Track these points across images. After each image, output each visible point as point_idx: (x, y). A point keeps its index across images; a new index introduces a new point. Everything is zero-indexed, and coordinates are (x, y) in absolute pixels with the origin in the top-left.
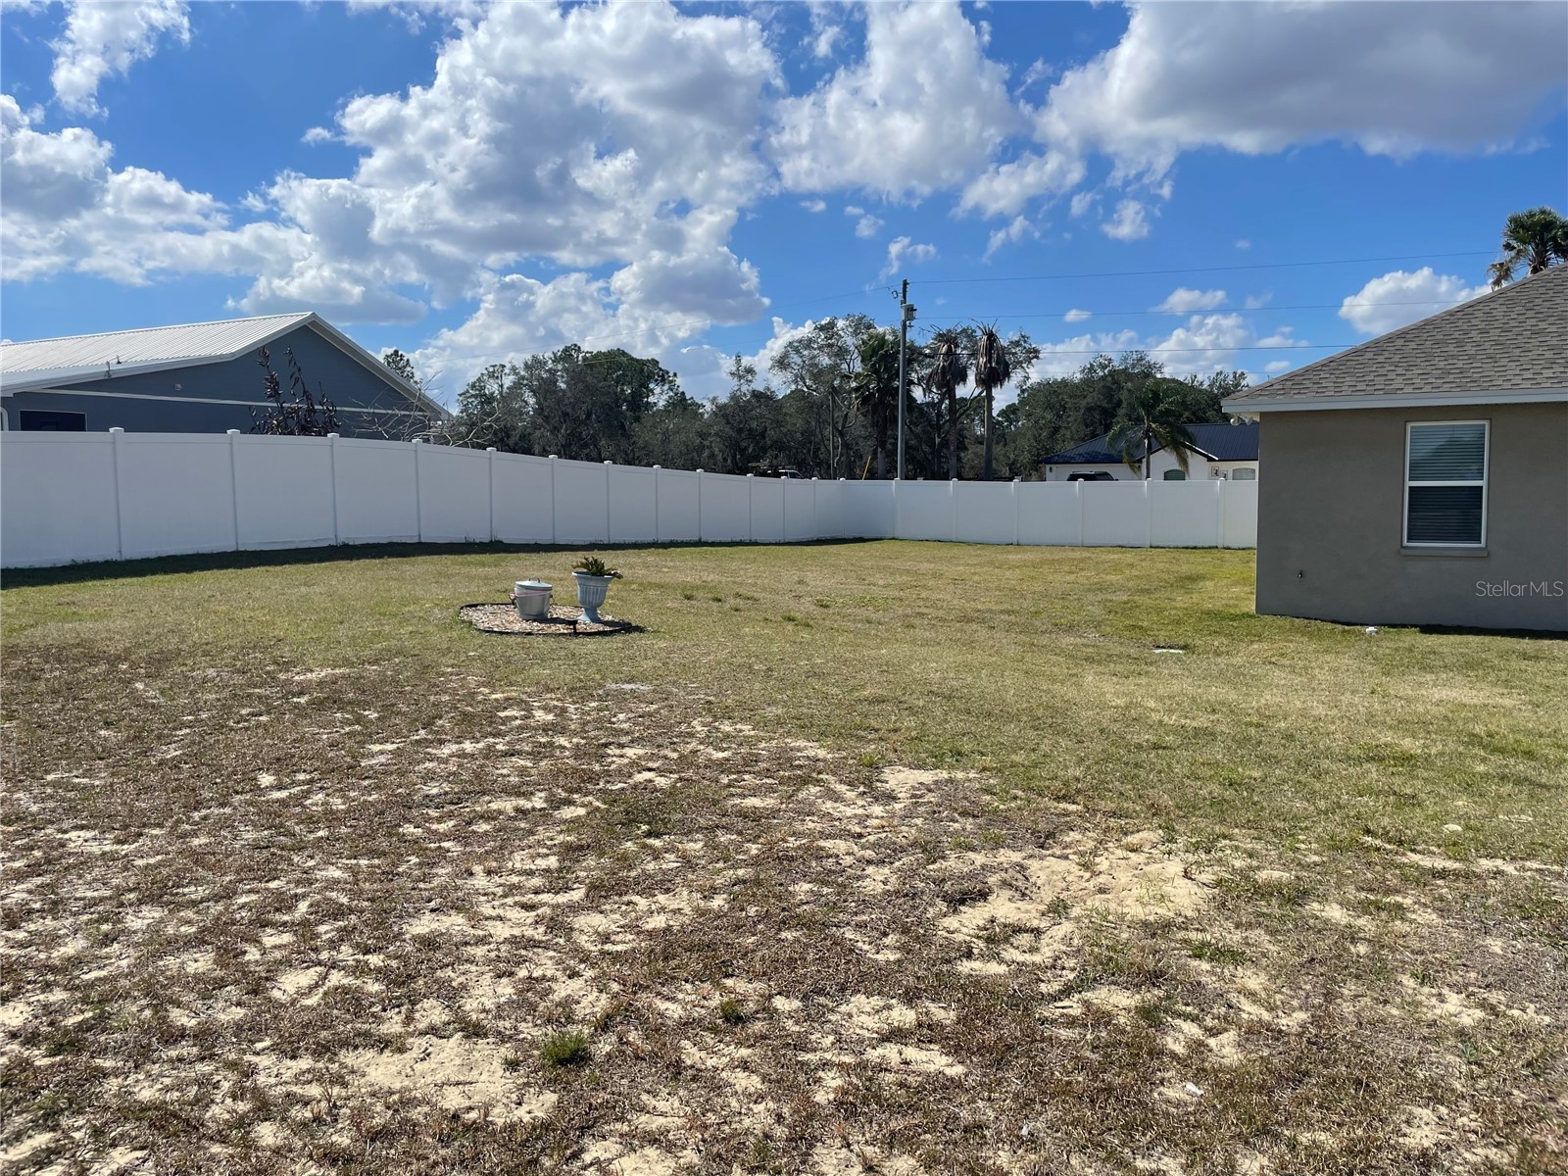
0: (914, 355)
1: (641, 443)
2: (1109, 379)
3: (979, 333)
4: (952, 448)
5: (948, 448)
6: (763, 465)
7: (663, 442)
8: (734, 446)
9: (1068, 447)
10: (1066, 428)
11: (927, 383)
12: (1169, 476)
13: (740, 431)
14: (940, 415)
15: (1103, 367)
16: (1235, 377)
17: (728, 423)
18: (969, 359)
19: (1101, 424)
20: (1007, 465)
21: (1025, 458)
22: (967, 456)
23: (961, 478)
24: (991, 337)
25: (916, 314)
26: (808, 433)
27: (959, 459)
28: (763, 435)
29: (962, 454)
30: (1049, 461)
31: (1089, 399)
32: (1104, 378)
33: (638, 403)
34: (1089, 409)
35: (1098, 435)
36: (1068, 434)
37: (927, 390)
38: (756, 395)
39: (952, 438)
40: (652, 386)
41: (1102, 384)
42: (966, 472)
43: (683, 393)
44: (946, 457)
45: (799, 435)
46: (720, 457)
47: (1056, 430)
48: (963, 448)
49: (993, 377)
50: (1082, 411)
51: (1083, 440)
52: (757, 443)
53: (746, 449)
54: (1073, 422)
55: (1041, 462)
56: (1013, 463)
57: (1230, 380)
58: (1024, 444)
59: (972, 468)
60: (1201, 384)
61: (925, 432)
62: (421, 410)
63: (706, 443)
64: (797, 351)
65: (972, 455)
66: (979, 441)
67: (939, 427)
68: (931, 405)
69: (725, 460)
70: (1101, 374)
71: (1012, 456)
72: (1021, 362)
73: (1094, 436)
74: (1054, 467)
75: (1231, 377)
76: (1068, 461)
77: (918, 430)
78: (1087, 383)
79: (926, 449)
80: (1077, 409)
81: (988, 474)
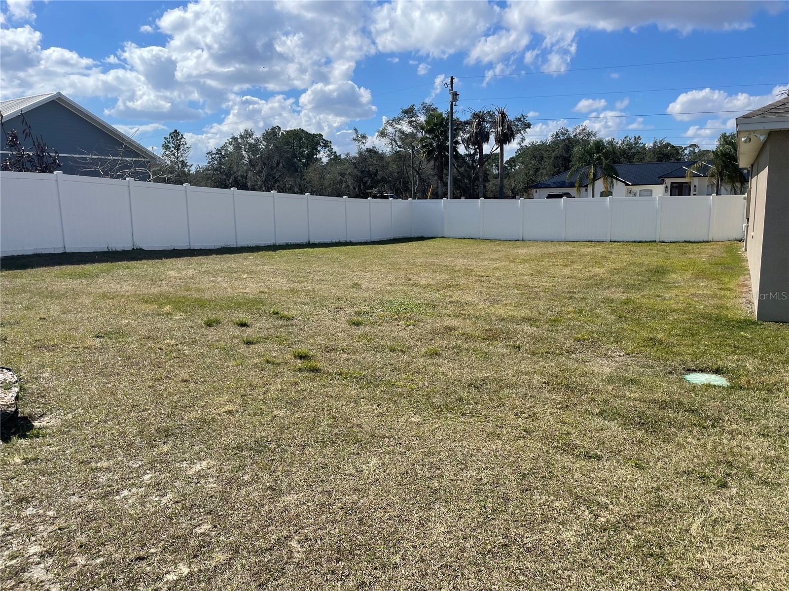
0: (459, 126)
1: (308, 180)
2: (567, 141)
3: (496, 113)
4: (481, 180)
5: (479, 181)
6: (375, 191)
7: (320, 179)
8: (359, 180)
9: (545, 179)
10: (543, 168)
11: (467, 142)
12: (603, 194)
13: (362, 172)
14: (474, 161)
15: (564, 134)
16: (635, 139)
17: (356, 168)
18: (491, 128)
19: (563, 166)
20: (511, 189)
21: (521, 186)
22: (489, 185)
23: (486, 198)
24: (503, 115)
25: (459, 97)
26: (401, 173)
27: (485, 187)
28: (376, 174)
29: (487, 184)
30: (536, 187)
31: (556, 152)
32: (564, 140)
33: (311, 158)
34: (556, 158)
35: (561, 172)
36: (545, 172)
37: (467, 148)
38: (369, 150)
39: (480, 174)
40: (319, 149)
41: (564, 143)
42: (489, 194)
43: (335, 152)
44: (477, 186)
45: (396, 174)
46: (352, 187)
47: (537, 170)
48: (486, 180)
49: (504, 139)
50: (552, 159)
51: (553, 175)
52: (373, 179)
53: (366, 182)
54: (547, 164)
55: (530, 187)
56: (514, 189)
57: (632, 140)
58: (521, 178)
59: (492, 192)
60: (617, 143)
61: (466, 171)
62: (144, 158)
63: (344, 179)
64: (391, 125)
65: (492, 185)
66: (496, 177)
67: (474, 168)
68: (470, 155)
69: (354, 188)
70: (562, 138)
71: (513, 185)
72: (520, 130)
73: (559, 173)
74: (538, 190)
75: (633, 139)
76: (547, 186)
77: (462, 170)
78: (555, 143)
79: (466, 181)
80: (550, 158)
81: (500, 195)
